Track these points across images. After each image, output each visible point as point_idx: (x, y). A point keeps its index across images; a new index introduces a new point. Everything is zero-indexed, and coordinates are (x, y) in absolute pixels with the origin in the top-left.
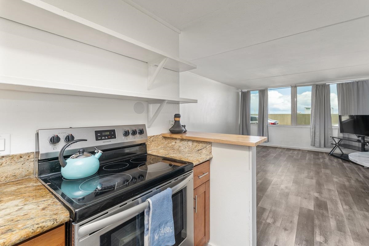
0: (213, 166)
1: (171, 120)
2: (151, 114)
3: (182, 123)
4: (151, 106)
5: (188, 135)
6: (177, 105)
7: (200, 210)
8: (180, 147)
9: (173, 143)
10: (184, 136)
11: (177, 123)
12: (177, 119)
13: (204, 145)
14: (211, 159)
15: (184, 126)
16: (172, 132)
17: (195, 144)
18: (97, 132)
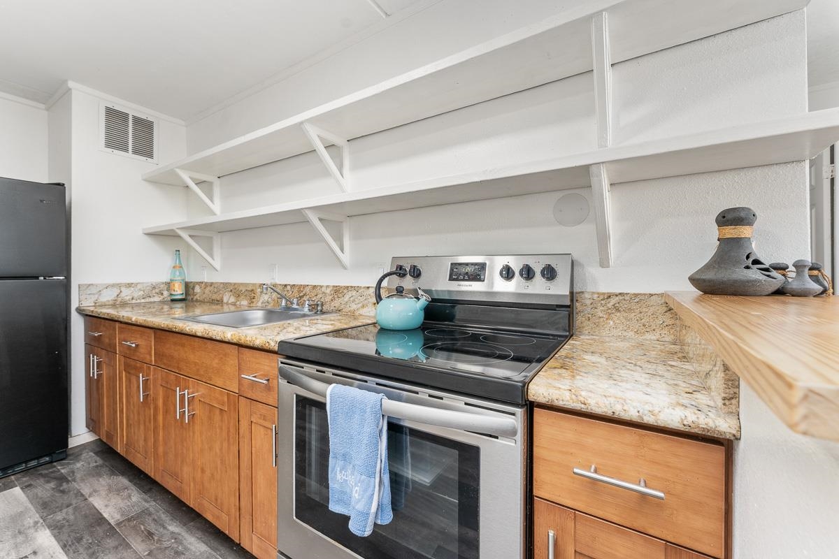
18: (454, 266)
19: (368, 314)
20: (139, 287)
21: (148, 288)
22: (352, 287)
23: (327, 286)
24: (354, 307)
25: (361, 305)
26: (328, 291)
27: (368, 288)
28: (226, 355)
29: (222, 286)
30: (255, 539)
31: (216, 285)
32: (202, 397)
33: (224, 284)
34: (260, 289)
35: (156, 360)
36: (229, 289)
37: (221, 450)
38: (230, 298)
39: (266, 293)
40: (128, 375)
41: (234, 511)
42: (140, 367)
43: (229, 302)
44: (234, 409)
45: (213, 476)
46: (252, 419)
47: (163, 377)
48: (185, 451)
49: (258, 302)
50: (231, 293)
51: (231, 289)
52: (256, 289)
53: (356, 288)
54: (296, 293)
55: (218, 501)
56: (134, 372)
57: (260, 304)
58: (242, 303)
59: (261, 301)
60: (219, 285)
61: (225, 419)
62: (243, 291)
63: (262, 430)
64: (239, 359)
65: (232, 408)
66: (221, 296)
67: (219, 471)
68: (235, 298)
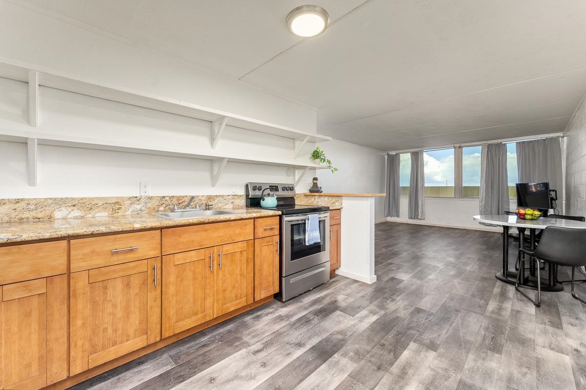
0: (343, 211)
1: (310, 182)
2: (297, 178)
3: (319, 185)
4: (297, 171)
5: (324, 192)
6: (314, 171)
7: (334, 242)
8: (318, 202)
9: (313, 200)
10: (321, 194)
11: (315, 185)
12: (315, 181)
13: (336, 199)
14: (342, 208)
15: (321, 188)
16: (311, 191)
17: (330, 199)
18: (270, 186)
22: (219, 195)
25: (225, 204)
27: (229, 195)
28: (246, 225)
29: (50, 201)
30: (262, 292)
31: (35, 201)
32: (226, 252)
33: (55, 199)
34: (129, 201)
35: (167, 250)
36: (68, 205)
37: (241, 270)
38: (72, 212)
39: (139, 204)
40: (101, 284)
41: (251, 291)
42: (136, 266)
43: (69, 216)
44: (252, 246)
45: (234, 287)
46: (262, 245)
47: (179, 259)
48: (208, 291)
49: (126, 211)
50: (73, 208)
51: (74, 204)
52: (123, 201)
53: (222, 196)
54: (175, 201)
55: (238, 296)
56: (122, 274)
57: (129, 212)
58: (97, 215)
59: (131, 210)
60: (42, 200)
61: (245, 254)
62: (100, 204)
63: (266, 247)
64: (254, 224)
65: (250, 246)
66: (48, 213)
67: (239, 281)
68: (83, 212)
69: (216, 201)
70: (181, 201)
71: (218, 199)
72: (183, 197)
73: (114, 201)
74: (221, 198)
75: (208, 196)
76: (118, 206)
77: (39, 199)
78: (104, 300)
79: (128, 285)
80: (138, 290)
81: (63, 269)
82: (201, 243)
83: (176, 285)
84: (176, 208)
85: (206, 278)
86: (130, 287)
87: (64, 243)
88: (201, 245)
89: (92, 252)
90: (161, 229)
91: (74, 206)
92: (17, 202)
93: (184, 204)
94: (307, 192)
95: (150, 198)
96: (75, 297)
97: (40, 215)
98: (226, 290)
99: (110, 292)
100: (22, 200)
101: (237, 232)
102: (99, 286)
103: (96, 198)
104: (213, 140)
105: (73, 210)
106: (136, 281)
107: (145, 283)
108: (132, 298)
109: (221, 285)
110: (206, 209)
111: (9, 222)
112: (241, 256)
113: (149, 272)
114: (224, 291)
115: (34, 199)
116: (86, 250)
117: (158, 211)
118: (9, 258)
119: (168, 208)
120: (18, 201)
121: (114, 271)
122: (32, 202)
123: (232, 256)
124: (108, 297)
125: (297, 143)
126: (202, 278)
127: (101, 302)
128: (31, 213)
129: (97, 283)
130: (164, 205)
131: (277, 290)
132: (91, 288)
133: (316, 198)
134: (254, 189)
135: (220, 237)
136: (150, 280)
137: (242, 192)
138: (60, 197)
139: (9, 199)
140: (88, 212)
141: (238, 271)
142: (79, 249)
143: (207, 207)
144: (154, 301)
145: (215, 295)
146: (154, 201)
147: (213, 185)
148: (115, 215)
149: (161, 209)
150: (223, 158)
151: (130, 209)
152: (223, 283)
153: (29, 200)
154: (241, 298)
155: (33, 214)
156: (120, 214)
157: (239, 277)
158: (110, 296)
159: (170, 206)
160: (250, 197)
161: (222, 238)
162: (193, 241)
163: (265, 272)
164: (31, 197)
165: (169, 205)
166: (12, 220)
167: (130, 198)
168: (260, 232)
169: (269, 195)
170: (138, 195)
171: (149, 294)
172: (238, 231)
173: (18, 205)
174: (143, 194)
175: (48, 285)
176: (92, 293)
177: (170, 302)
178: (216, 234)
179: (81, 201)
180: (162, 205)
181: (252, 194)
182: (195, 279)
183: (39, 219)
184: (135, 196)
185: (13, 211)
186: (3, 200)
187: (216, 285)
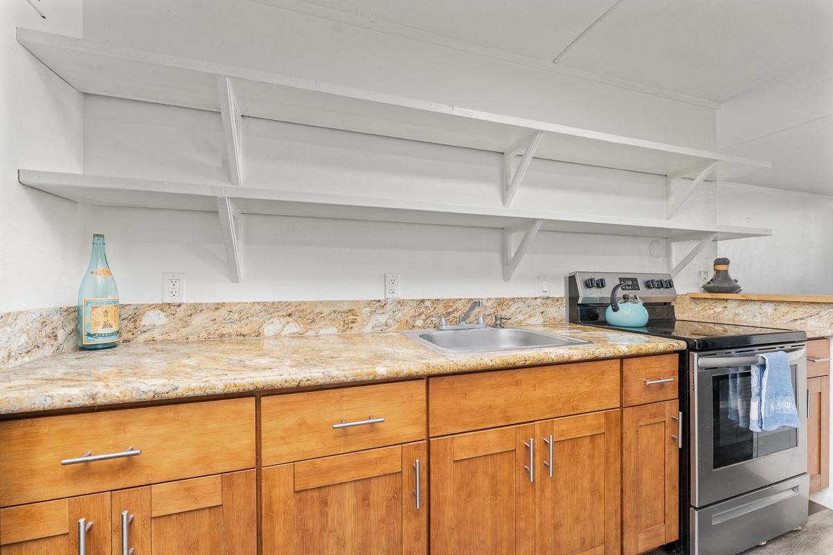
1: (707, 270)
2: (675, 261)
9: (719, 310)
11: (722, 275)
12: (721, 267)
13: (812, 310)
16: (710, 289)
17: (784, 309)
18: (621, 279)
19: (535, 323)
20: (21, 322)
21: (35, 325)
22: (518, 298)
23: (488, 299)
24: (520, 317)
25: (527, 315)
26: (489, 304)
27: (536, 298)
28: (603, 373)
29: (258, 307)
30: (641, 536)
31: (238, 307)
32: (560, 436)
33: (264, 304)
34: (368, 309)
35: (439, 427)
36: (281, 313)
37: (592, 481)
38: (287, 327)
39: (383, 313)
40: (316, 494)
41: (614, 532)
42: (381, 459)
43: (283, 333)
44: (617, 425)
45: (577, 520)
46: (640, 424)
47: (463, 446)
48: (522, 524)
49: (364, 326)
50: (288, 319)
51: (289, 312)
52: (359, 308)
53: (523, 300)
54: (441, 309)
55: (587, 541)
56: (355, 475)
57: (368, 329)
58: (322, 332)
59: (371, 325)
60: (248, 306)
61: (601, 441)
62: (326, 313)
63: (649, 429)
64: (622, 372)
65: (613, 425)
66: (255, 326)
67: (588, 506)
68: (302, 325)
69: (512, 310)
70: (450, 310)
71: (516, 305)
72: (455, 301)
73: (346, 308)
74: (521, 304)
75: (496, 299)
76: (352, 317)
77: (243, 303)
78: (323, 528)
79: (365, 499)
80: (384, 511)
81: (248, 458)
82: (508, 414)
83: (458, 505)
84: (444, 323)
85: (519, 494)
86: (369, 505)
87: (250, 403)
88: (508, 418)
89: (300, 425)
90: (428, 378)
91: (289, 315)
92: (216, 309)
93: (457, 314)
94: (697, 290)
95: (401, 303)
96: (271, 519)
97: (245, 331)
98: (561, 525)
99: (332, 511)
100: (223, 305)
101: (583, 389)
102: (312, 498)
103: (321, 302)
104: (505, 191)
105: (288, 323)
106: (379, 492)
107: (396, 496)
108: (374, 528)
109: (550, 513)
110: (495, 326)
111: (207, 340)
112: (593, 448)
113: (405, 474)
114: (557, 526)
115: (237, 304)
116: (290, 421)
117: (414, 326)
118: (160, 430)
119: (429, 321)
120: (217, 307)
121: (341, 468)
122: (234, 309)
123: (573, 447)
124: (330, 523)
125: (676, 184)
126: (510, 493)
127: (317, 533)
128: (234, 326)
129: (310, 493)
130: (423, 315)
131: (674, 535)
132: (300, 500)
133: (730, 305)
134: (589, 284)
135: (546, 399)
136: (406, 493)
137: (560, 291)
138: (271, 300)
139: (206, 304)
140: (308, 327)
141: (586, 483)
142: (278, 417)
143: (498, 322)
144: (416, 540)
145: (538, 535)
146: (407, 309)
147: (506, 277)
148: (348, 332)
149: (419, 323)
150: (534, 221)
151: (370, 322)
152: (553, 509)
153: (231, 304)
154: (593, 547)
155: (236, 328)
156: (354, 331)
157: (588, 497)
158: (333, 521)
159: (433, 319)
160: (580, 302)
161: (550, 402)
162: (490, 407)
163: (646, 490)
164: (235, 301)
165: (433, 317)
166: (211, 336)
167: (369, 303)
168: (636, 392)
169: (626, 298)
170: (382, 298)
171: (405, 522)
172: (585, 387)
173: (218, 313)
174: (389, 296)
175: (225, 489)
176: (300, 510)
177: (446, 544)
178: (539, 393)
179: (299, 308)
180: (420, 315)
181: (585, 294)
182: (495, 493)
183: (244, 336)
184: (378, 299)
185: (212, 323)
186: (200, 304)
187: (541, 513)
